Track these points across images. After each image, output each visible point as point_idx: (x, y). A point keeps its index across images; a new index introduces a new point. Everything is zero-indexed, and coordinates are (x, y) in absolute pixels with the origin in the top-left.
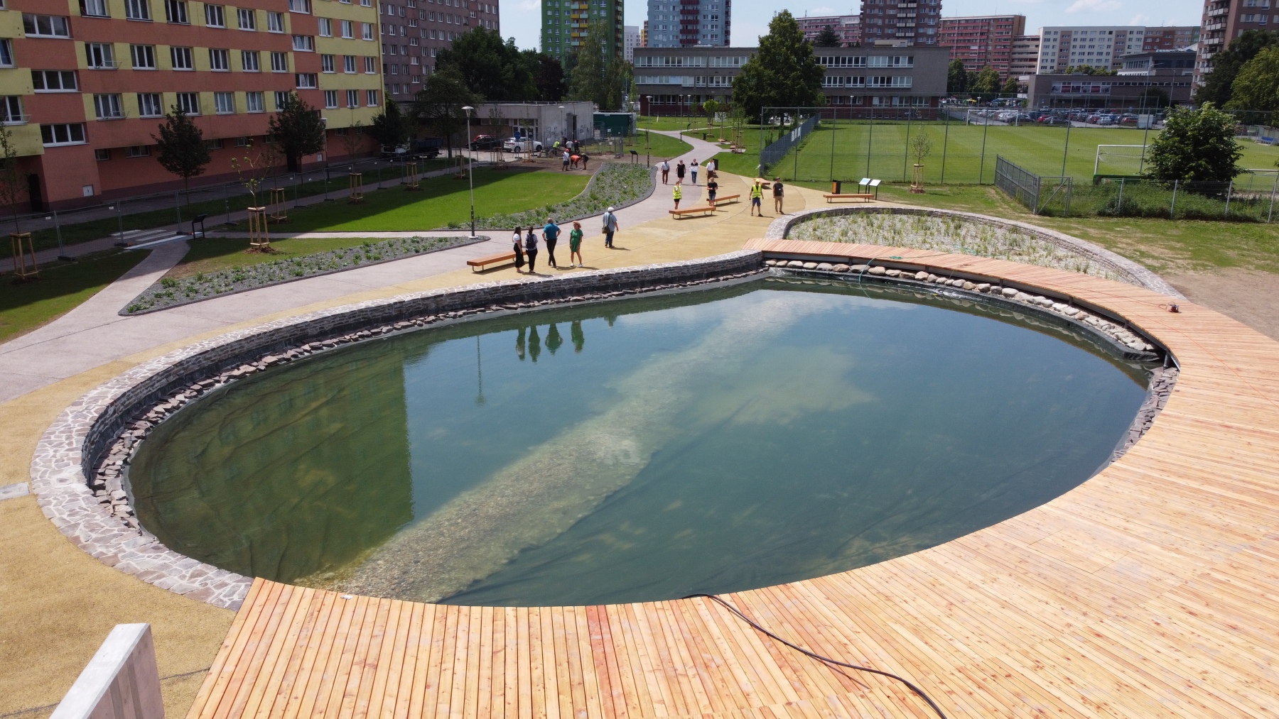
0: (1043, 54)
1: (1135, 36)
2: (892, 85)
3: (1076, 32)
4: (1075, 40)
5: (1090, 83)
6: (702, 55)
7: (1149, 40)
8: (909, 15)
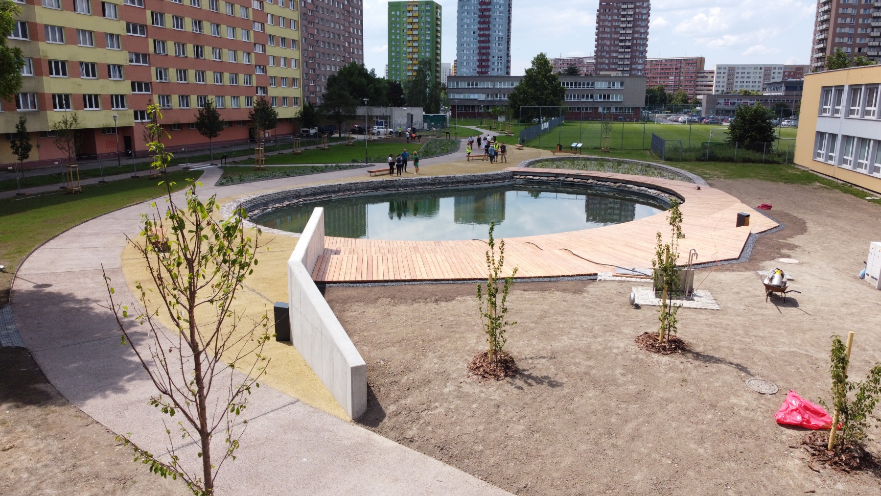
0: (717, 82)
1: (777, 71)
2: (611, 100)
3: (738, 68)
4: (738, 73)
5: (741, 100)
6: (491, 81)
7: (787, 74)
8: (625, 57)
